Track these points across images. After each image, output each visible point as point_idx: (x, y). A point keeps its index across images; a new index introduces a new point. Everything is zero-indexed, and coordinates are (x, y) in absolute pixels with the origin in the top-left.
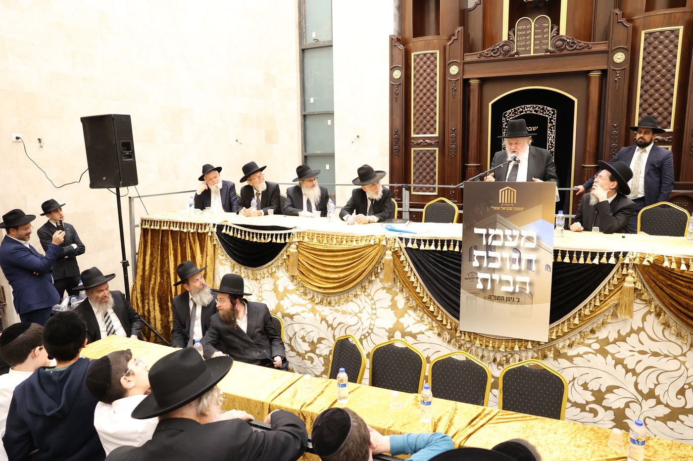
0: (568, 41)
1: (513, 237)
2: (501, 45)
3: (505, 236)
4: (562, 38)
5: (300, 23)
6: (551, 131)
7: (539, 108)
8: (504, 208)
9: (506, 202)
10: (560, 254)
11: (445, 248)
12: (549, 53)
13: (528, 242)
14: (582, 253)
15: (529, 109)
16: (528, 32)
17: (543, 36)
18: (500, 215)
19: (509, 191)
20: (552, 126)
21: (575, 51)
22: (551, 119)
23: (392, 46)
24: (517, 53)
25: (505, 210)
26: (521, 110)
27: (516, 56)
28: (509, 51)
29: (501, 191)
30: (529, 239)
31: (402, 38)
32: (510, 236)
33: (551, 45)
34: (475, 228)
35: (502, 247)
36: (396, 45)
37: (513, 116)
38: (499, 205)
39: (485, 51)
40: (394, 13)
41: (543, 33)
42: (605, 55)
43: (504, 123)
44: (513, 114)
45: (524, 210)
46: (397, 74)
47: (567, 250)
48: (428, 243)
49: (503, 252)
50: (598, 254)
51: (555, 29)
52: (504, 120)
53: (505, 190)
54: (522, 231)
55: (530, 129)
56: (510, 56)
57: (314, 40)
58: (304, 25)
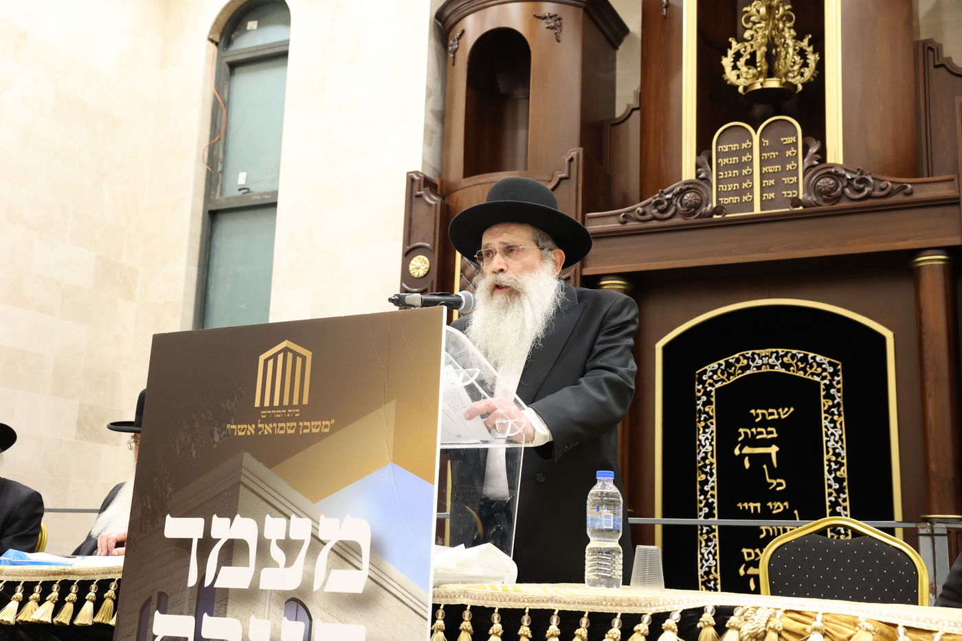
0: (849, 176)
1: (289, 546)
2: (678, 189)
3: (263, 545)
4: (833, 170)
5: (212, 148)
6: (832, 421)
7: (793, 357)
8: (267, 429)
9: (276, 403)
10: (466, 625)
11: (86, 616)
12: (801, 208)
13: (344, 568)
14: (555, 620)
15: (765, 360)
16: (744, 159)
17: (784, 168)
18: (254, 456)
19: (290, 355)
20: (834, 406)
21: (869, 202)
22: (828, 387)
23: (412, 198)
24: (719, 210)
25: (273, 436)
26: (745, 362)
27: (715, 216)
28: (697, 206)
29: (262, 358)
30: (345, 553)
31: (442, 182)
32: (280, 543)
33: (807, 188)
34: (168, 517)
35: (250, 595)
36: (420, 196)
37: (723, 381)
38: (252, 415)
39: (638, 207)
40: (426, 124)
41: (783, 160)
42: (953, 210)
43: (699, 398)
44: (723, 373)
45: (334, 429)
46: (420, 266)
47: (498, 605)
48: (36, 595)
49: (253, 617)
50: (617, 622)
51: (813, 150)
52: (699, 391)
53: (275, 357)
54: (323, 520)
55: (772, 414)
56: (701, 216)
57: (240, 190)
58: (221, 156)
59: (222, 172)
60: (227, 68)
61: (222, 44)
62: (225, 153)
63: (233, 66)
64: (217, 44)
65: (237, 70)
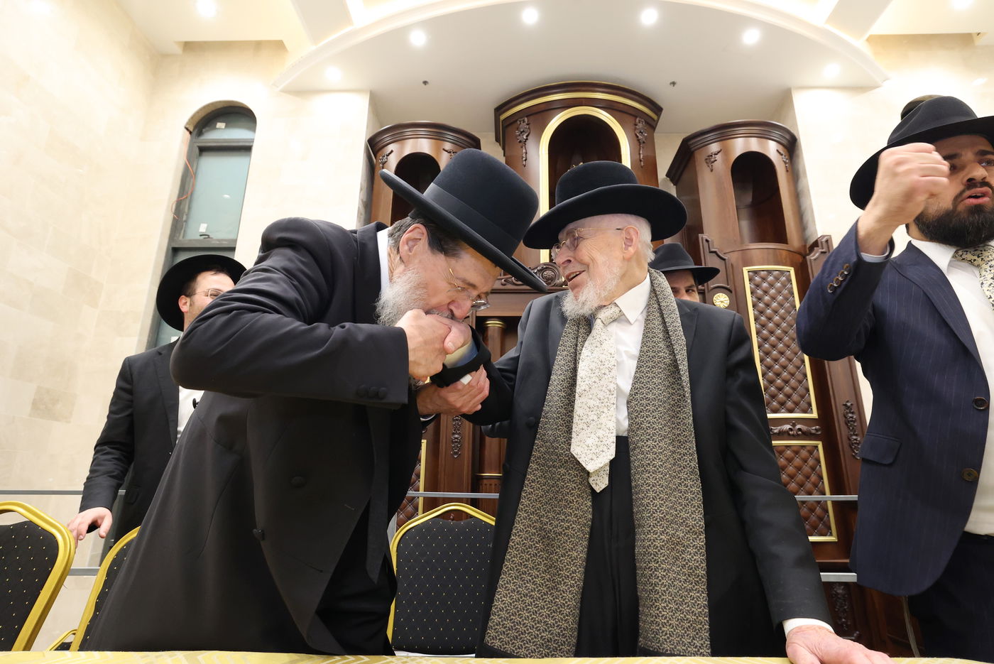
2: (539, 268)
5: (179, 202)
57: (201, 235)
58: (186, 210)
59: (186, 221)
60: (197, 150)
61: (195, 133)
62: (189, 208)
63: (203, 150)
64: (191, 133)
65: (204, 153)
